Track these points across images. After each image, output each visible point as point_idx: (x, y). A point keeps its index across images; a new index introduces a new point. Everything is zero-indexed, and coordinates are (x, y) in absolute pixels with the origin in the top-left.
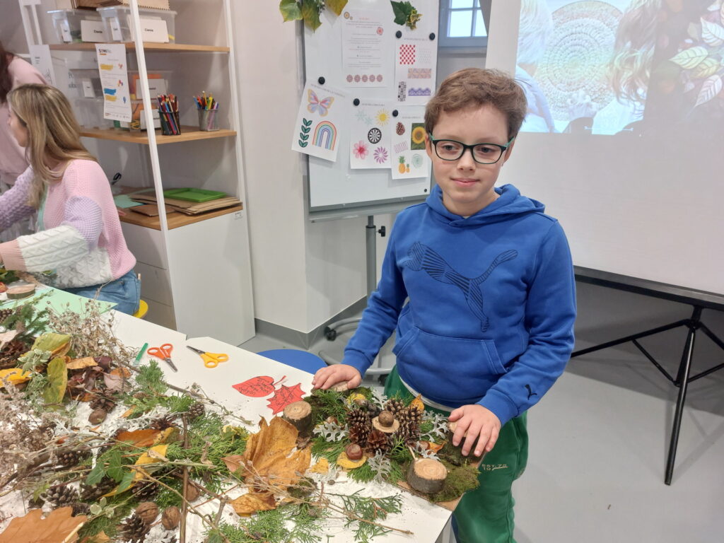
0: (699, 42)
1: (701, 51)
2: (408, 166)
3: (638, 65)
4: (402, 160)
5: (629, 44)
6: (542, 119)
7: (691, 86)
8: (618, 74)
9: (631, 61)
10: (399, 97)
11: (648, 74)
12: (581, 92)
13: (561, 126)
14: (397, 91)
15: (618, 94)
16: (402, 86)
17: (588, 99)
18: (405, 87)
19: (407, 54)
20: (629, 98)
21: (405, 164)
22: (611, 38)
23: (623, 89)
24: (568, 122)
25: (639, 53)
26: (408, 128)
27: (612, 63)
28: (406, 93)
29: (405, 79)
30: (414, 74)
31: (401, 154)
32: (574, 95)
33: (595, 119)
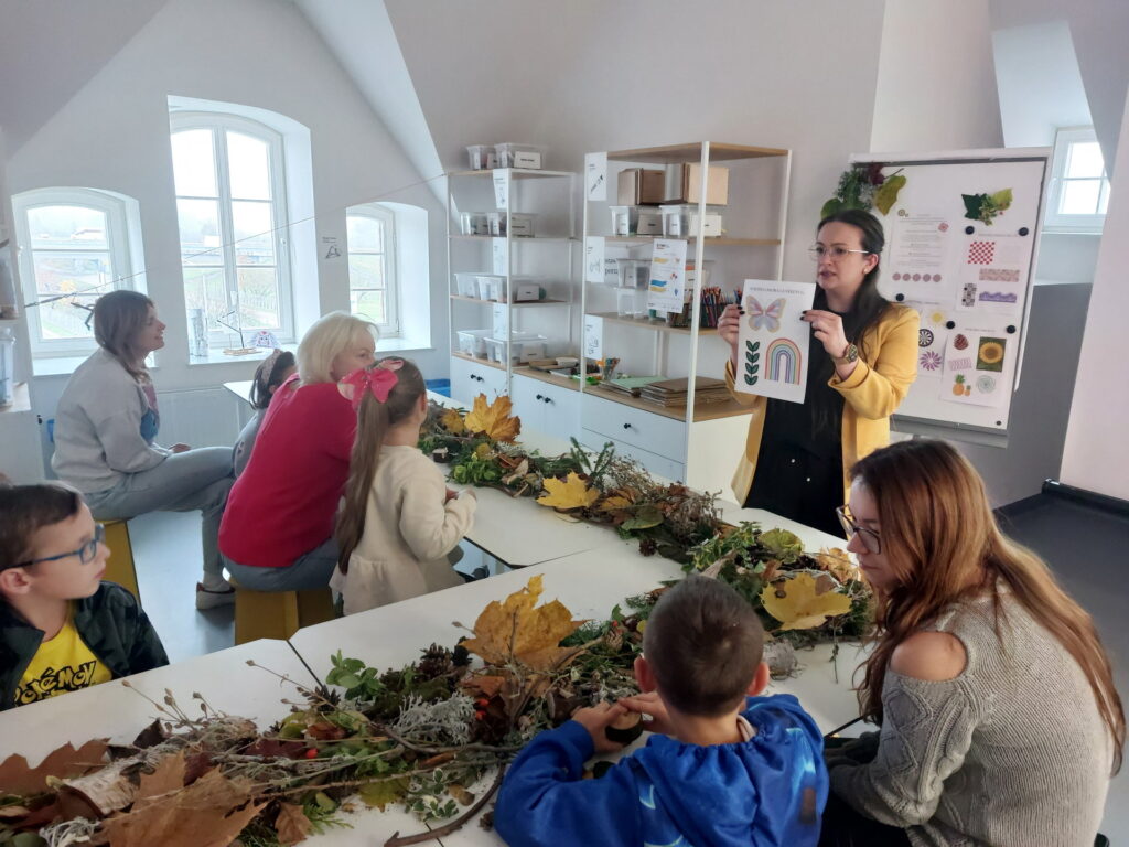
2: (969, 388)
4: (960, 379)
10: (964, 300)
14: (961, 294)
16: (969, 290)
18: (974, 289)
19: (981, 253)
21: (965, 385)
26: (973, 343)
28: (976, 296)
29: (975, 280)
30: (987, 275)
31: (961, 373)
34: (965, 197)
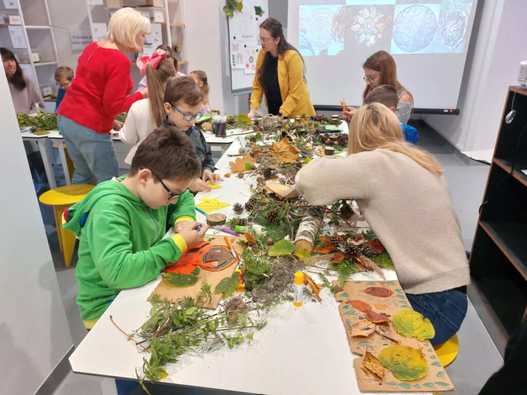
0: (358, 23)
1: (358, 26)
3: (341, 30)
5: (337, 23)
6: (310, 51)
7: (357, 37)
8: (335, 33)
9: (338, 29)
11: (344, 33)
12: (323, 40)
13: (317, 53)
15: (335, 40)
17: (326, 43)
20: (339, 42)
22: (331, 21)
23: (337, 39)
24: (319, 52)
25: (340, 26)
27: (332, 30)
32: (321, 41)
33: (329, 50)
34: (255, 7)
